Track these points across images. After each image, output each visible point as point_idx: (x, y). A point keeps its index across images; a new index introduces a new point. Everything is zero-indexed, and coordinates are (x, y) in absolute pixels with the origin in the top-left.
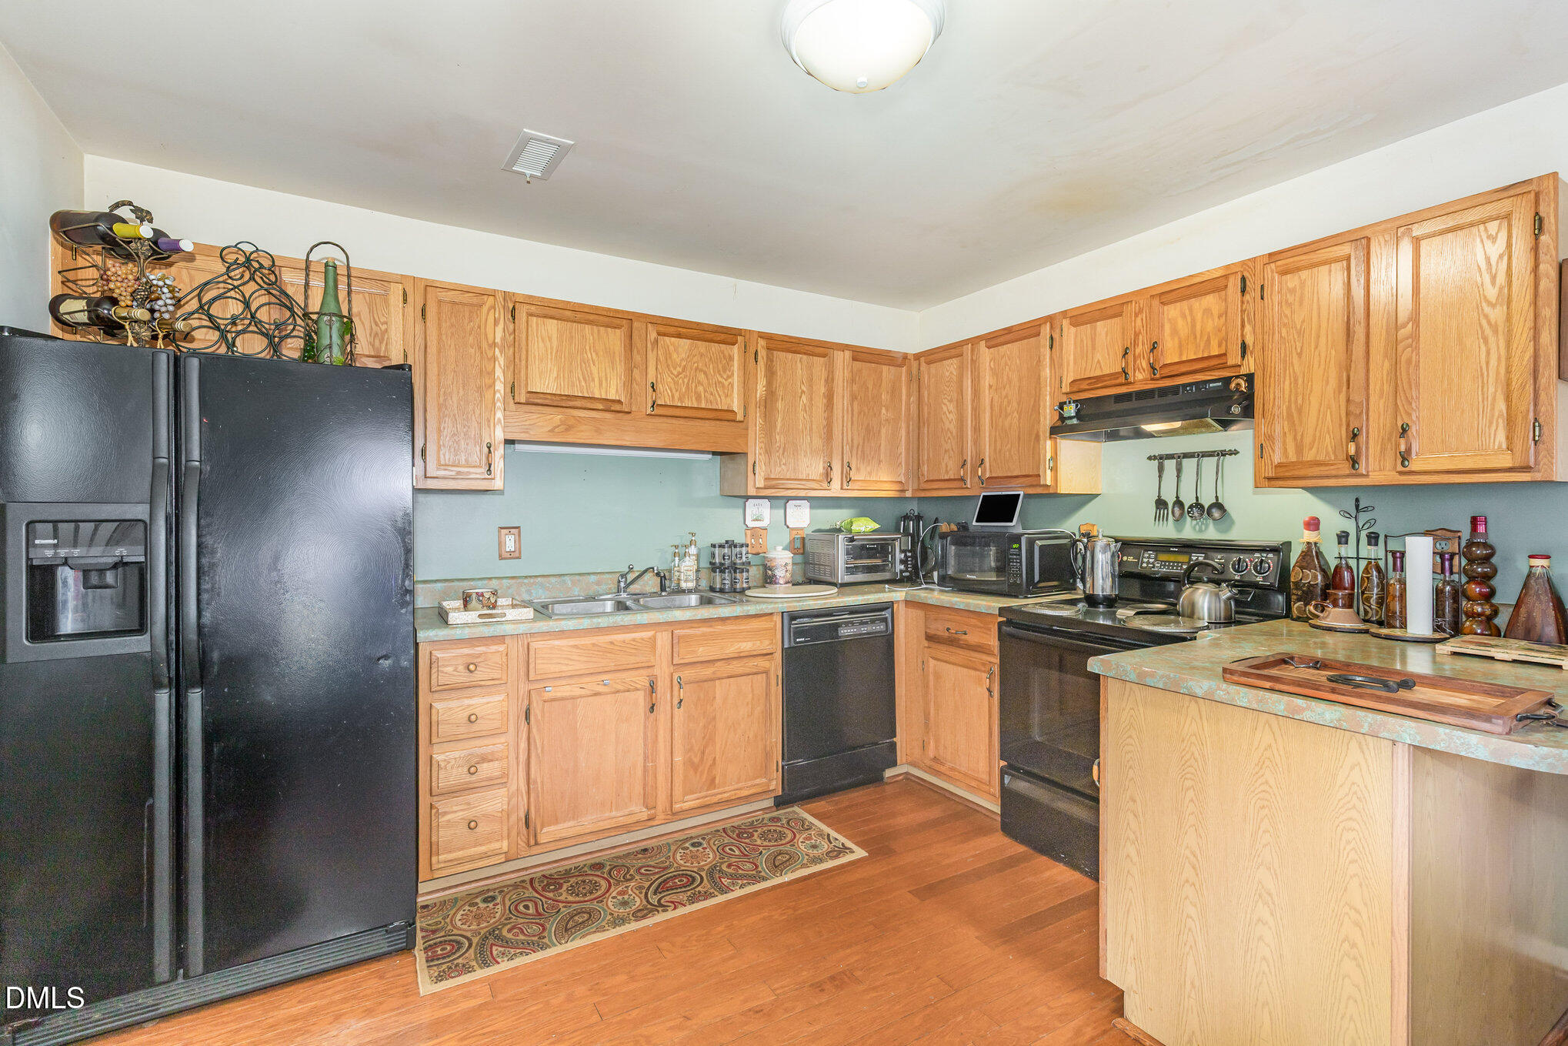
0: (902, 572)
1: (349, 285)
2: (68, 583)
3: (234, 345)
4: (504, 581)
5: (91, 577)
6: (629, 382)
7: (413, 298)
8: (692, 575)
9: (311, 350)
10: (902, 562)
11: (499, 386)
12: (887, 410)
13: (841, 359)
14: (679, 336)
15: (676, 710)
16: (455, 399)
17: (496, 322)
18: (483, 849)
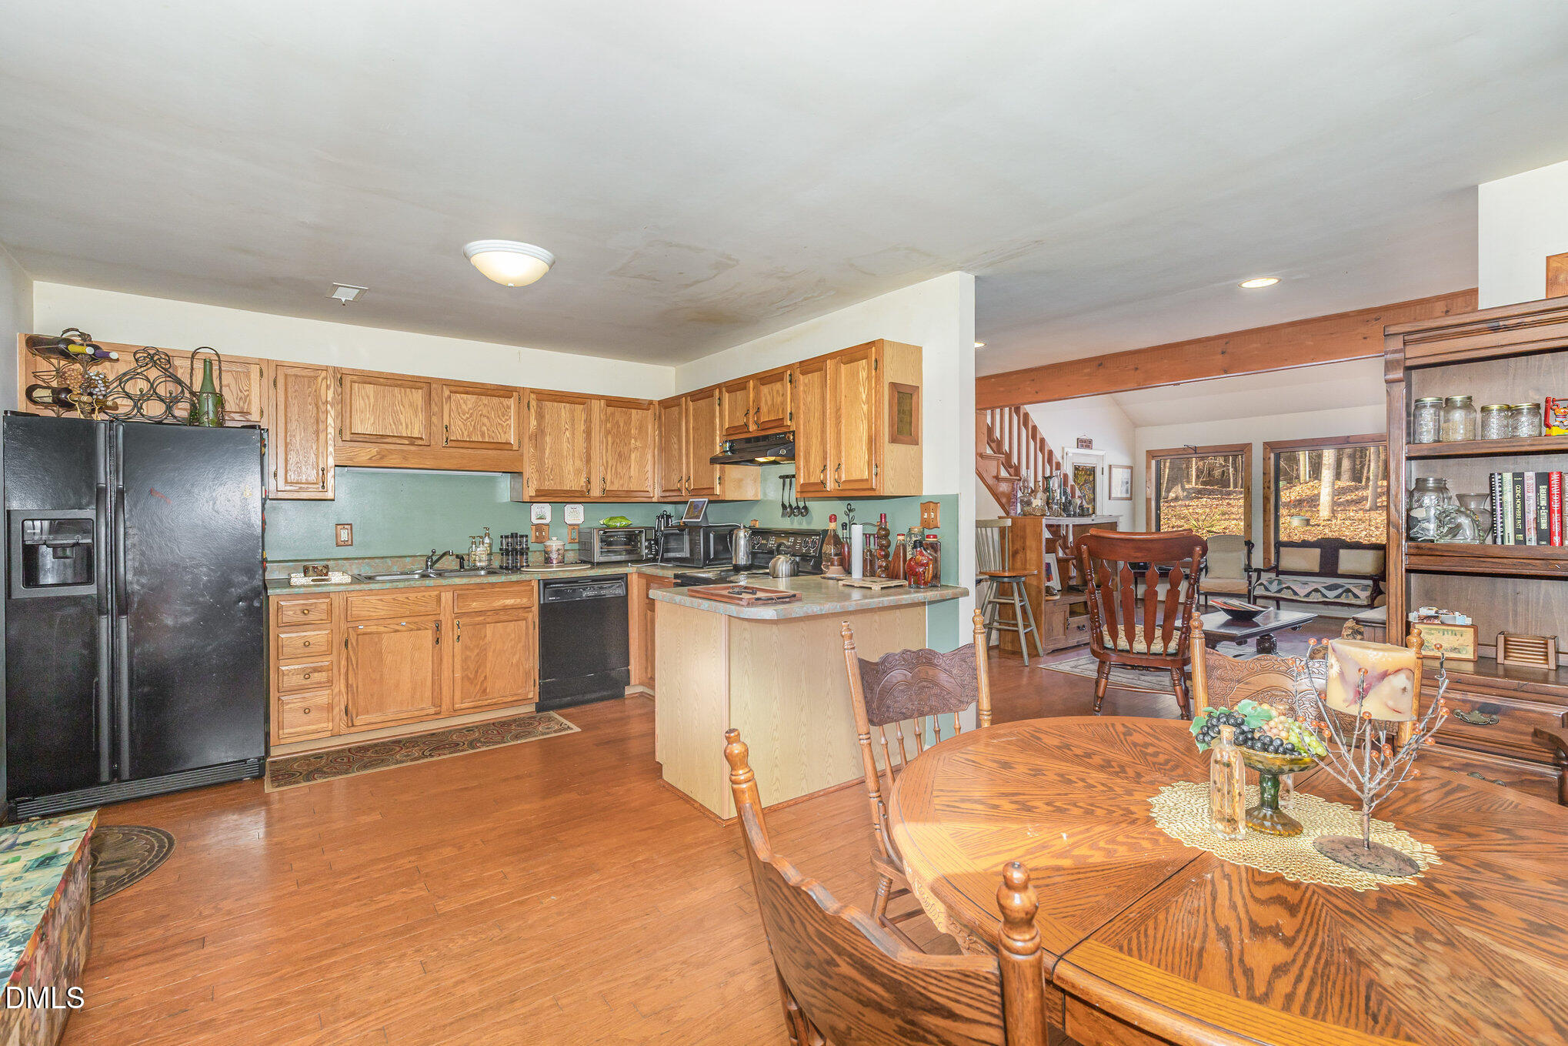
0: (647, 554)
1: (220, 368)
2: (47, 558)
3: (141, 408)
4: (340, 562)
5: (58, 551)
6: (429, 424)
7: (270, 374)
8: (484, 557)
9: (195, 415)
10: (646, 547)
11: (331, 430)
12: (636, 441)
13: (596, 405)
14: (467, 393)
15: (456, 643)
16: (298, 439)
17: (328, 387)
18: (314, 727)
